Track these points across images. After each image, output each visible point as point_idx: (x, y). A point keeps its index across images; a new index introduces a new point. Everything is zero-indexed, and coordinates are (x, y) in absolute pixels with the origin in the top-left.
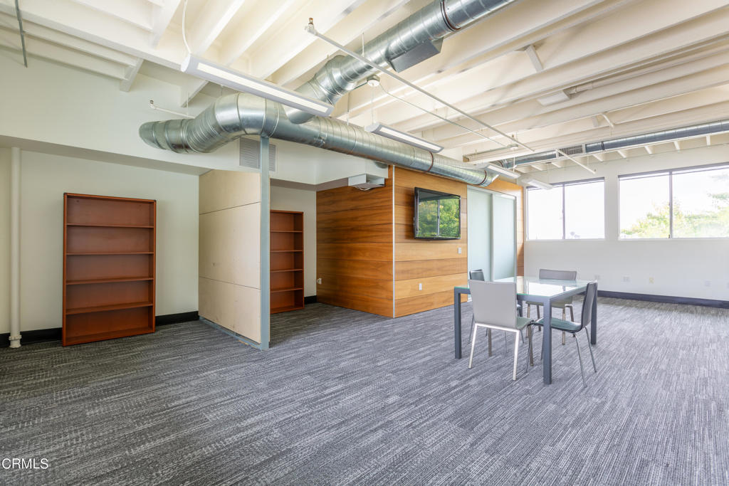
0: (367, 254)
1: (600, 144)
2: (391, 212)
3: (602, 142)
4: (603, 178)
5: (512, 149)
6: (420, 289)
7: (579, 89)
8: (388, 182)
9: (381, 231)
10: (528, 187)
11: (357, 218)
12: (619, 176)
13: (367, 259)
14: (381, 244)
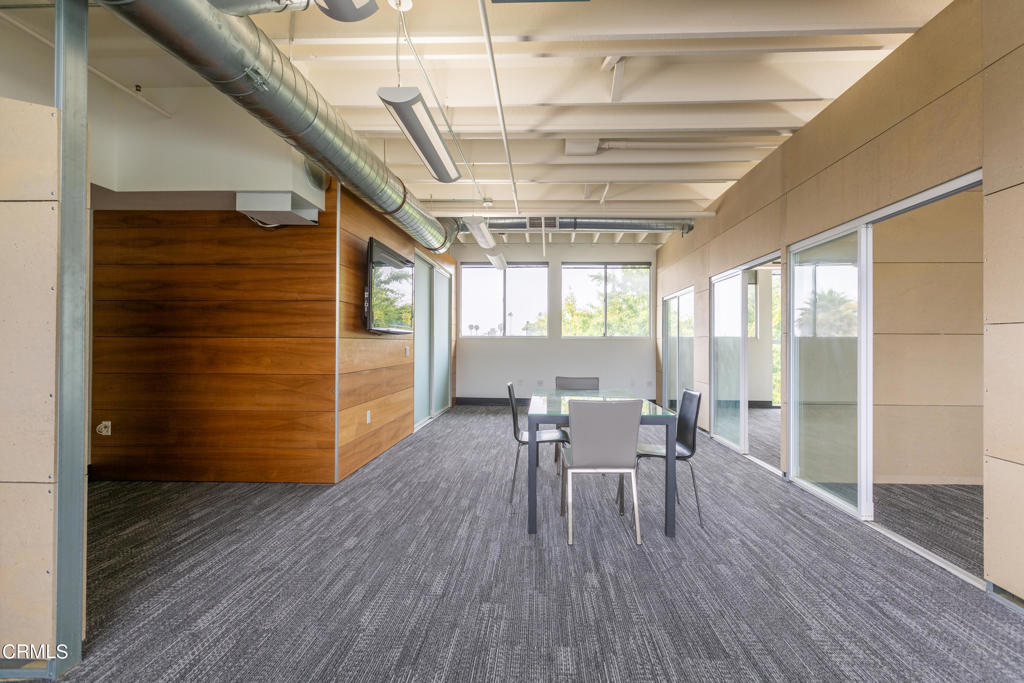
0: (267, 360)
1: (573, 220)
2: (334, 279)
3: (575, 218)
4: (547, 263)
5: (485, 204)
6: (368, 421)
7: (612, 144)
8: (326, 219)
9: (305, 315)
10: (462, 263)
11: (236, 283)
12: (563, 263)
13: (263, 371)
14: (303, 340)
